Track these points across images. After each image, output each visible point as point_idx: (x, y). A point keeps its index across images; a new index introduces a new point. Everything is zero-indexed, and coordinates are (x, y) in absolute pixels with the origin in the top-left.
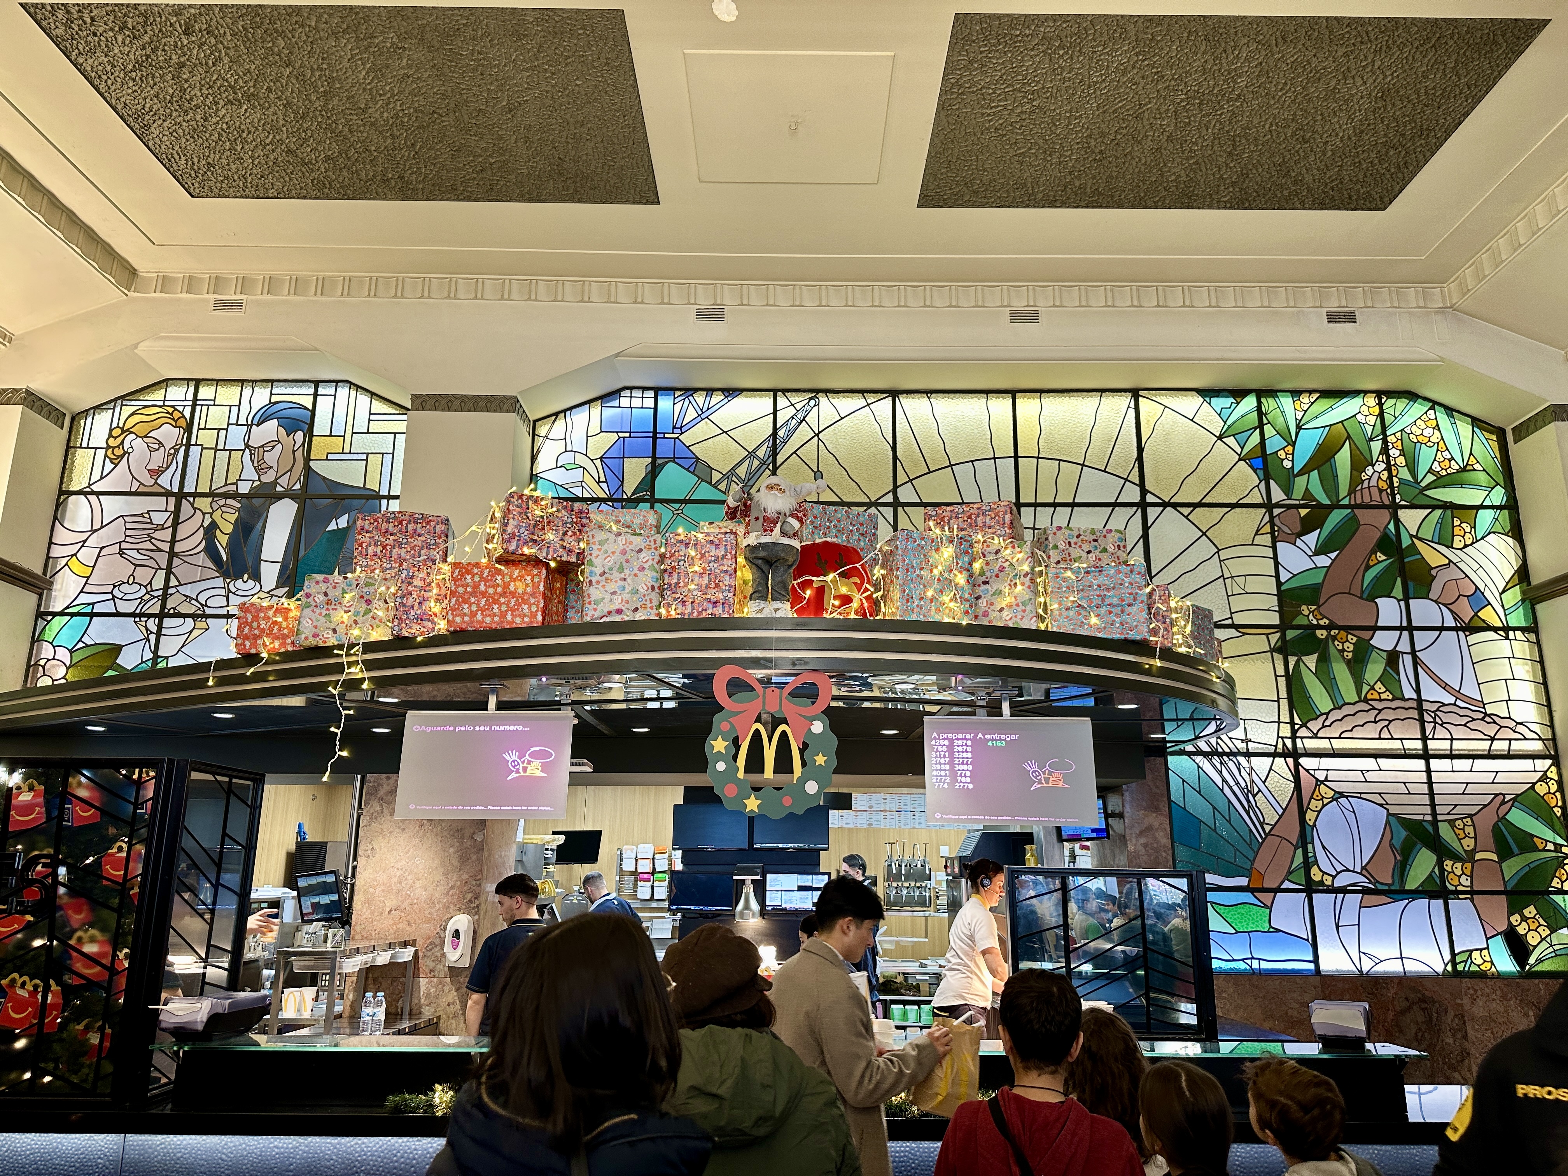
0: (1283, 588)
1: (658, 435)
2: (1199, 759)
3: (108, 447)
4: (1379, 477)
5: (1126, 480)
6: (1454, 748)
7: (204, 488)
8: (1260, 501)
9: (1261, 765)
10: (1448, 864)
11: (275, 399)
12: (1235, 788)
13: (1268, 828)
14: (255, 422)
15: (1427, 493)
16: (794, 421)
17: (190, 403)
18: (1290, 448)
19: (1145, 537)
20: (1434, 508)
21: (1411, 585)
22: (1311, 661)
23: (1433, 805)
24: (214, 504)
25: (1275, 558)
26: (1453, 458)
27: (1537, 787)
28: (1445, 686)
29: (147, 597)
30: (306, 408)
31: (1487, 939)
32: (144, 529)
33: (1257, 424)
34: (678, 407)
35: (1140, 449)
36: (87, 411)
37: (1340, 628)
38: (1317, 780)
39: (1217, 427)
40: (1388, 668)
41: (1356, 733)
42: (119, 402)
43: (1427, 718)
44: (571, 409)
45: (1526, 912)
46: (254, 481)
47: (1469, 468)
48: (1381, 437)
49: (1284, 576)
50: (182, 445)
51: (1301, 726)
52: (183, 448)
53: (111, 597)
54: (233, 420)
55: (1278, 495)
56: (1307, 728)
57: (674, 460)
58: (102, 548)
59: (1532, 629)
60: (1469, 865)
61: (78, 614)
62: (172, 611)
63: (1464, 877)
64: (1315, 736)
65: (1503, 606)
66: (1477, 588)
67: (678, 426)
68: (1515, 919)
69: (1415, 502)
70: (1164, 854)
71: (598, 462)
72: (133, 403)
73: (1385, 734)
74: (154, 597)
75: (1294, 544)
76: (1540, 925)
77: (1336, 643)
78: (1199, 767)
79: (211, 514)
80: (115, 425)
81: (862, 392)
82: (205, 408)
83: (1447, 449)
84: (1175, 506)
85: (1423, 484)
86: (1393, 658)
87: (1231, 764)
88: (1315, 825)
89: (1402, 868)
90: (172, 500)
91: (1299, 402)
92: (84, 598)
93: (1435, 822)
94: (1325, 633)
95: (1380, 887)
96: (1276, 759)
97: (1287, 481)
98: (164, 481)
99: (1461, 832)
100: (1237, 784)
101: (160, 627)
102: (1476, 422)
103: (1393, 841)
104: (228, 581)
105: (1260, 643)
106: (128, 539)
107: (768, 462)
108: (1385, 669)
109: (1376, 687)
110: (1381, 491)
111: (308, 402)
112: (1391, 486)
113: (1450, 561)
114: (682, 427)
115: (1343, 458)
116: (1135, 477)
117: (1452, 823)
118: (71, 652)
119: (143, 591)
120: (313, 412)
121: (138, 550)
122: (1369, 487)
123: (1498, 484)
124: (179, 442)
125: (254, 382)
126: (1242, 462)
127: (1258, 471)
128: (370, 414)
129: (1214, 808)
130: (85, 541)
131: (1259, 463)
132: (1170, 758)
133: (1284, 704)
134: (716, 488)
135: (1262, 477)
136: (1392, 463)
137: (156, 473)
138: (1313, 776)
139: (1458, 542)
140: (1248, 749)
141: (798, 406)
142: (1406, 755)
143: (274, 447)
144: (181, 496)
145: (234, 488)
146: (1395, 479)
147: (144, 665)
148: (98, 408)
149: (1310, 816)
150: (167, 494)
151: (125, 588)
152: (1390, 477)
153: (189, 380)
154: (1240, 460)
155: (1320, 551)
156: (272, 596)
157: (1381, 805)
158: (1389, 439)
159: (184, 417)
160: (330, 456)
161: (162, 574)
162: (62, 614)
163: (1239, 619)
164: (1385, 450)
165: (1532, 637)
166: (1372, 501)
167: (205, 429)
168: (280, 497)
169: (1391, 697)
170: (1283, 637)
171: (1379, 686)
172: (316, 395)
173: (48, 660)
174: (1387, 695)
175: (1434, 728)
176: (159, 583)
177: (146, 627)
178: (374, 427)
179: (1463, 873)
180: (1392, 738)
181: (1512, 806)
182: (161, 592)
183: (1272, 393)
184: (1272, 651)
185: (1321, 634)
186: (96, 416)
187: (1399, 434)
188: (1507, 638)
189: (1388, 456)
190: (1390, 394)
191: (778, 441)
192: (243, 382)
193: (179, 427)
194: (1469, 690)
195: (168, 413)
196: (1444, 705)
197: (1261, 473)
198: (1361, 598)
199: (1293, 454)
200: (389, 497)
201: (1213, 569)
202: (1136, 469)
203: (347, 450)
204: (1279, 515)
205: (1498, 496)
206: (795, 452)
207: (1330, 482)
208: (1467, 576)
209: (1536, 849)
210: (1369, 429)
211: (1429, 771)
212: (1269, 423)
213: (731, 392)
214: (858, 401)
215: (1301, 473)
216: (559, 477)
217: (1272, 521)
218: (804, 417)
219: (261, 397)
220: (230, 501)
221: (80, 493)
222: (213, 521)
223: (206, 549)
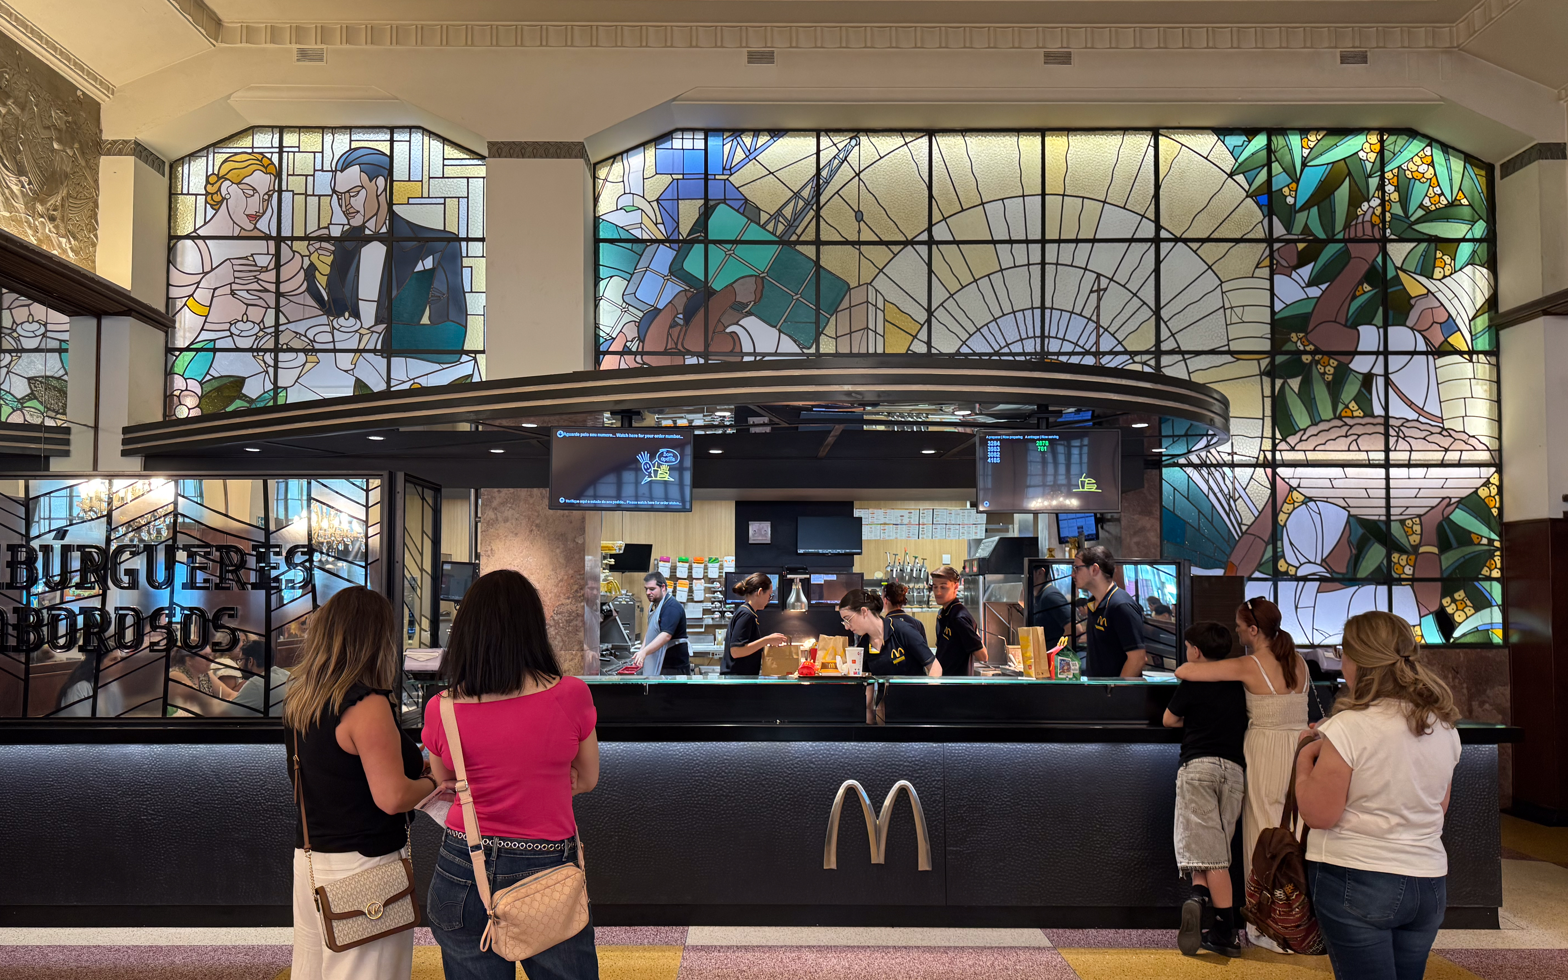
0: (1276, 317)
1: (709, 177)
2: (1189, 470)
3: (207, 194)
4: (1374, 213)
5: (1143, 216)
6: (1412, 458)
7: (299, 233)
8: (1261, 235)
9: (1243, 474)
10: (1395, 557)
11: (354, 145)
12: (1219, 495)
13: (1244, 528)
14: (339, 168)
15: (1416, 227)
16: (836, 161)
17: (277, 150)
18: (1294, 185)
19: (1157, 271)
20: (1419, 241)
21: (1391, 313)
22: (1295, 383)
23: (1388, 507)
24: (310, 247)
25: (1272, 290)
26: (1442, 194)
27: (1480, 492)
28: (1411, 404)
29: (261, 334)
30: (384, 154)
31: (1421, 617)
32: (250, 271)
33: (1265, 162)
34: (727, 148)
35: (1157, 186)
36: (183, 158)
37: (1324, 353)
38: (1291, 487)
39: (1229, 164)
40: (1363, 389)
41: (1330, 446)
42: (211, 149)
43: (1392, 432)
44: (627, 151)
45: (1456, 596)
46: (344, 225)
47: (1457, 203)
48: (1379, 173)
49: (1278, 306)
50: (274, 190)
51: (1281, 441)
52: (276, 194)
53: (229, 334)
54: (318, 167)
55: (1279, 230)
56: (1287, 442)
57: (724, 201)
58: (215, 289)
59: (1494, 352)
60: (1413, 557)
61: (202, 350)
62: (285, 347)
63: (1408, 567)
64: (1293, 449)
65: (1471, 332)
66: (1450, 315)
67: (728, 167)
68: (1446, 601)
69: (1404, 236)
70: (1153, 551)
71: (655, 204)
72: (224, 150)
73: (1354, 447)
74: (268, 334)
75: (1290, 277)
76: (1467, 606)
77: (1319, 366)
78: (1189, 476)
79: (309, 256)
80: (210, 172)
81: (901, 131)
82: (291, 155)
83: (1439, 185)
84: (1185, 241)
85: (1413, 219)
86: (1368, 379)
87: (1217, 475)
88: (1285, 525)
89: (1356, 560)
90: (272, 244)
91: (1306, 140)
92: (205, 336)
93: (1388, 521)
94: (1309, 357)
95: (1335, 576)
96: (1257, 469)
97: (1289, 216)
98: (262, 225)
99: (1410, 530)
100: (1221, 491)
101: (276, 360)
102: (1469, 159)
103: (1351, 538)
104: (332, 318)
105: (1251, 367)
107: (812, 203)
108: (1360, 390)
109: (1350, 406)
110: (1373, 226)
111: (385, 148)
112: (1384, 221)
113: (1429, 291)
114: (731, 168)
115: (1343, 193)
116: (1151, 214)
117: (1402, 522)
118: (201, 383)
119: (257, 328)
120: (391, 157)
121: (247, 291)
122: (1363, 222)
123: (1481, 218)
124: (271, 188)
125: (334, 129)
126: (1249, 199)
127: (1263, 208)
128: (444, 159)
129: (1199, 512)
130: (199, 283)
131: (1264, 199)
132: (1164, 470)
133: (1268, 422)
134: (764, 228)
135: (1266, 213)
136: (1387, 198)
137: (255, 218)
138: (1288, 483)
139: (1438, 273)
140: (1233, 461)
141: (840, 146)
142: (1370, 465)
143: (359, 192)
144: (279, 240)
145: (326, 231)
146: (1388, 215)
147: (266, 395)
148: (193, 156)
149: (1282, 517)
150: (267, 238)
151: (240, 325)
152: (1383, 212)
153: (273, 127)
154: (1247, 196)
155: (1313, 282)
156: (373, 332)
157: (1344, 508)
158: (1386, 175)
159: (273, 163)
160: (411, 201)
161: (271, 313)
162: (188, 349)
163: (1234, 347)
164: (1381, 187)
165: (1493, 360)
166: (1364, 235)
167: (293, 175)
168: (369, 240)
169: (1362, 414)
170: (1272, 362)
171: (1353, 406)
172: (392, 141)
173: (182, 391)
174: (1359, 413)
175: (1397, 441)
176: (270, 321)
177: (263, 360)
178: (449, 171)
179: (1408, 564)
180: (1360, 450)
181: (1457, 507)
182: (273, 329)
183: (1283, 131)
184: (1262, 374)
185: (1306, 358)
186: (192, 163)
187: (1396, 170)
188: (1471, 361)
189: (1384, 192)
190: (1392, 131)
191: (821, 181)
192: (323, 128)
193: (270, 173)
194: (1432, 408)
195: (258, 160)
196: (1408, 421)
197: (1265, 209)
198: (1345, 326)
199: (1296, 191)
200: (468, 239)
201: (1215, 301)
202: (1153, 206)
203: (425, 195)
204: (1278, 249)
205: (1480, 229)
206: (837, 192)
207: (1327, 218)
208: (1442, 304)
209: (1471, 543)
210: (1369, 166)
211: (1387, 478)
212: (1277, 160)
213: (777, 133)
214: (896, 141)
215: (1302, 209)
216: (621, 219)
217: (1271, 256)
218: (846, 158)
219: (341, 144)
220: (324, 244)
221: (187, 237)
222: (312, 264)
223: (308, 290)
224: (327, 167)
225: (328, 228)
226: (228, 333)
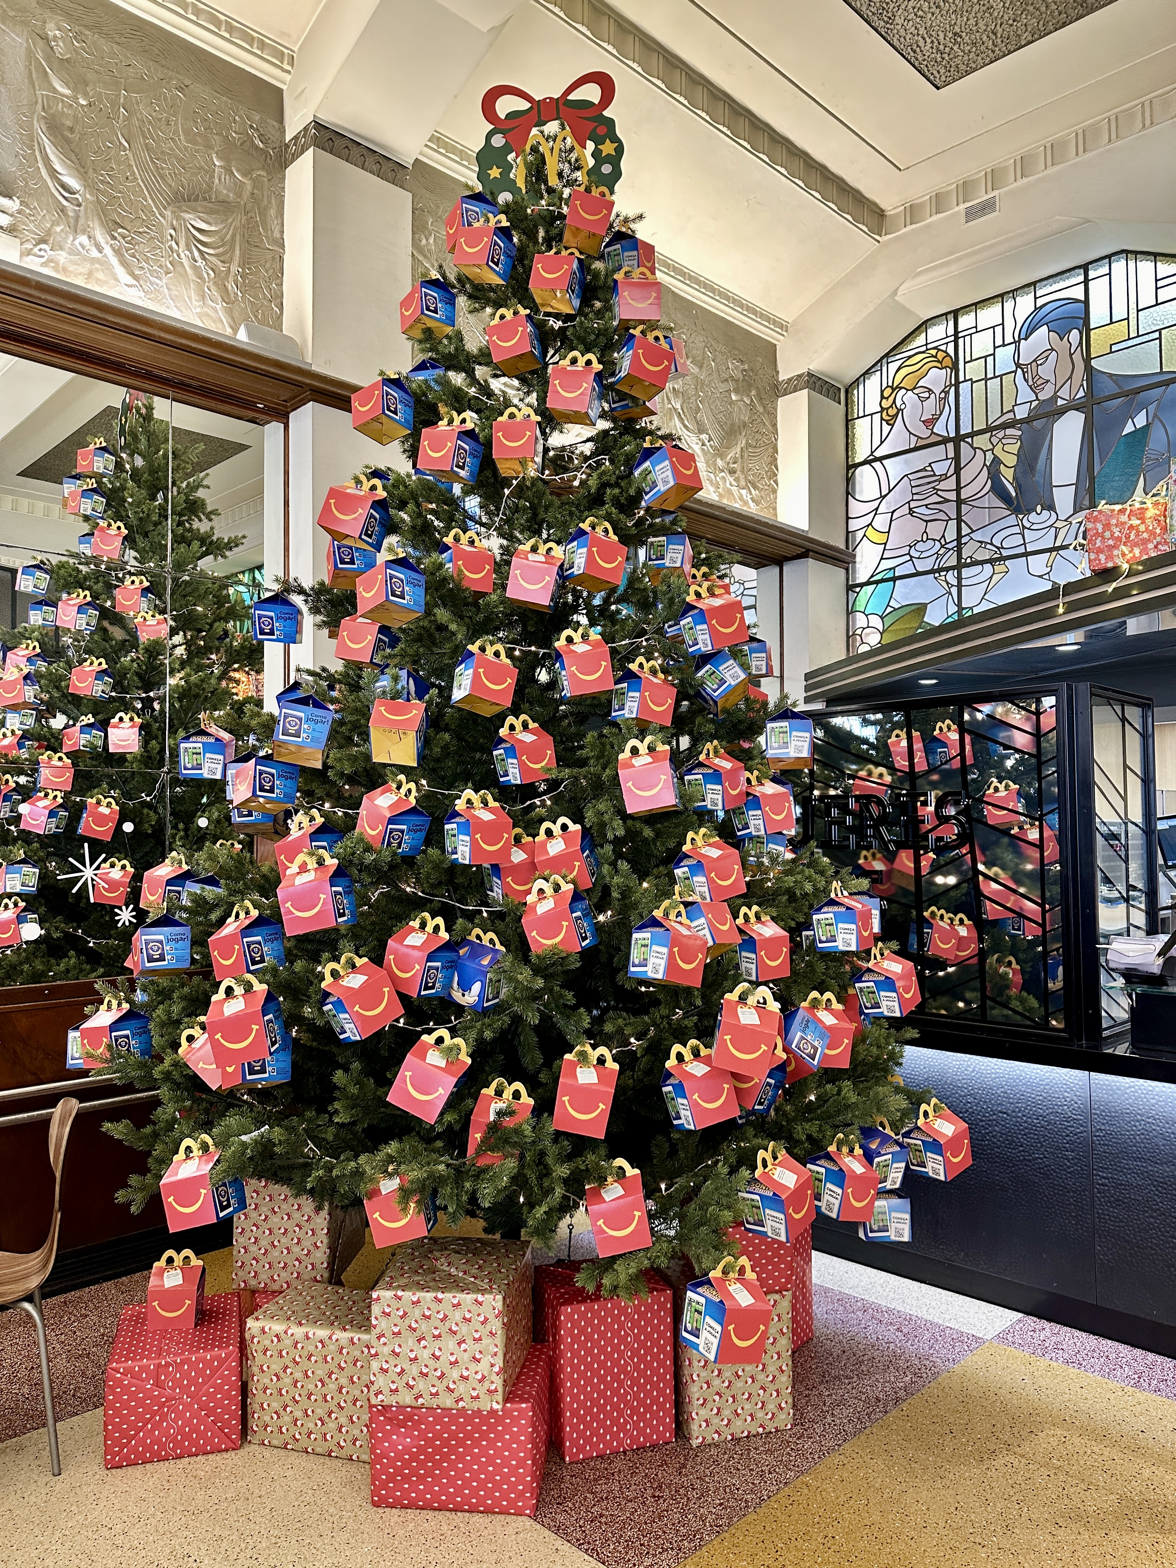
3: (883, 409)
7: (980, 425)
11: (1040, 302)
14: (1023, 336)
17: (952, 338)
24: (993, 439)
29: (943, 551)
30: (1077, 301)
32: (929, 483)
36: (858, 379)
42: (885, 361)
46: (1031, 402)
50: (951, 385)
52: (953, 388)
53: (909, 558)
54: (999, 342)
58: (893, 512)
61: (883, 581)
62: (969, 561)
74: (950, 550)
79: (992, 450)
80: (884, 386)
82: (967, 339)
90: (950, 446)
92: (885, 564)
98: (939, 428)
101: (959, 578)
104: (1021, 516)
106: (915, 497)
118: (882, 618)
119: (938, 545)
120: (1086, 302)
121: (926, 506)
124: (948, 384)
125: (1014, 293)
128: (1157, 280)
130: (877, 509)
137: (930, 423)
143: (1047, 357)
144: (958, 439)
145: (1011, 415)
147: (950, 618)
148: (867, 373)
151: (920, 547)
153: (946, 314)
159: (948, 355)
160: (1114, 348)
161: (953, 524)
162: (868, 583)
167: (971, 361)
168: (1063, 411)
172: (1086, 282)
173: (864, 629)
176: (951, 535)
177: (946, 581)
178: (1164, 295)
182: (955, 543)
186: (867, 382)
192: (1002, 296)
193: (945, 368)
195: (933, 356)
203: (1133, 334)
220: (1009, 431)
221: (866, 462)
222: (995, 457)
223: (992, 489)
224: (1009, 339)
225: (1012, 411)
226: (907, 557)
